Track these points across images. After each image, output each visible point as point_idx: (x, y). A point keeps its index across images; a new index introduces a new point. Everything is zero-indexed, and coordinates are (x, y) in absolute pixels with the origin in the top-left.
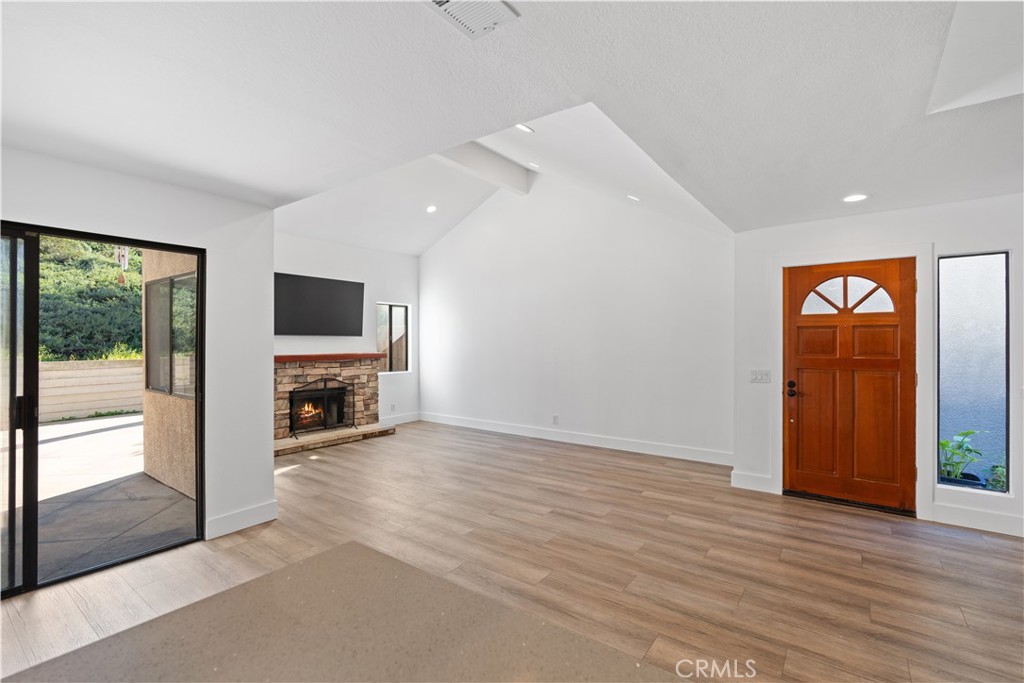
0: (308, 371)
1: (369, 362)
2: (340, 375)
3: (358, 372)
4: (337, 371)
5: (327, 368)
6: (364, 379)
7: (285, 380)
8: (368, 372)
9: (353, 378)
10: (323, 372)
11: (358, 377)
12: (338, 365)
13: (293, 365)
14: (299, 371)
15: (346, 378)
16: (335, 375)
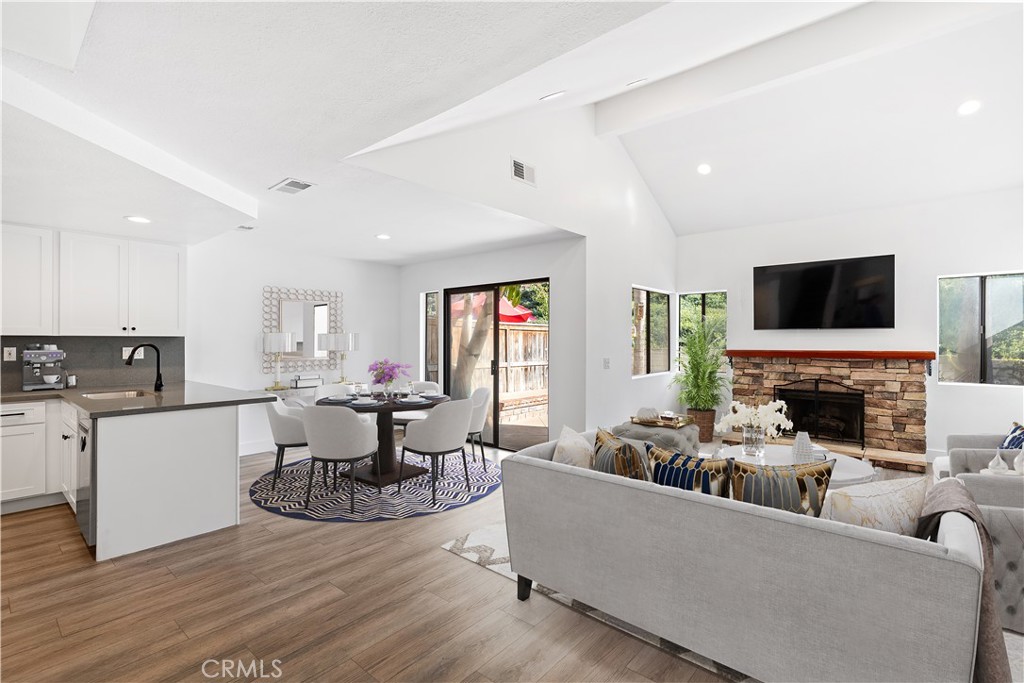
0: (800, 369)
1: (906, 365)
2: (849, 378)
3: (881, 377)
4: (845, 372)
5: (829, 368)
6: (896, 387)
7: (772, 376)
8: (901, 378)
9: (872, 384)
10: (822, 371)
11: (882, 383)
12: (845, 365)
13: (781, 361)
14: (789, 369)
15: (857, 383)
16: (841, 377)
